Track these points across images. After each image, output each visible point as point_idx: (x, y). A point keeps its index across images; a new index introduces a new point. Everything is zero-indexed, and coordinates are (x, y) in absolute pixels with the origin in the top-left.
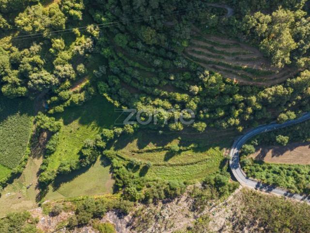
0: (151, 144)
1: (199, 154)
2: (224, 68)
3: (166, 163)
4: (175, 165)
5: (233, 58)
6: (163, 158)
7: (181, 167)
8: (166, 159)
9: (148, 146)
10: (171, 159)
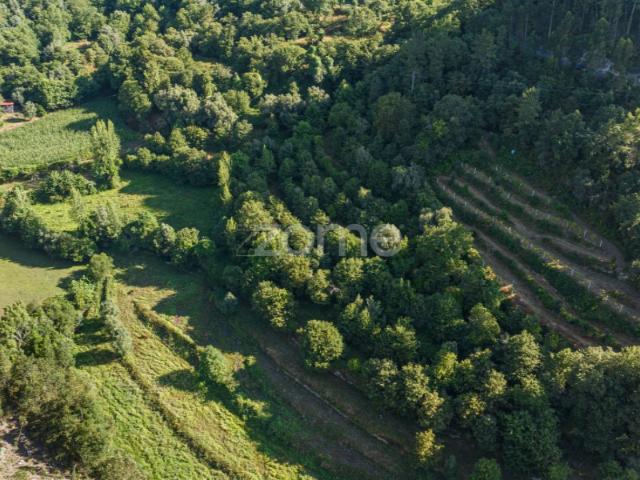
0: (185, 320)
1: (250, 448)
2: (496, 247)
3: (155, 388)
4: (162, 411)
5: (538, 236)
6: (165, 371)
7: (166, 435)
8: (165, 380)
9: (173, 319)
10: (174, 391)
